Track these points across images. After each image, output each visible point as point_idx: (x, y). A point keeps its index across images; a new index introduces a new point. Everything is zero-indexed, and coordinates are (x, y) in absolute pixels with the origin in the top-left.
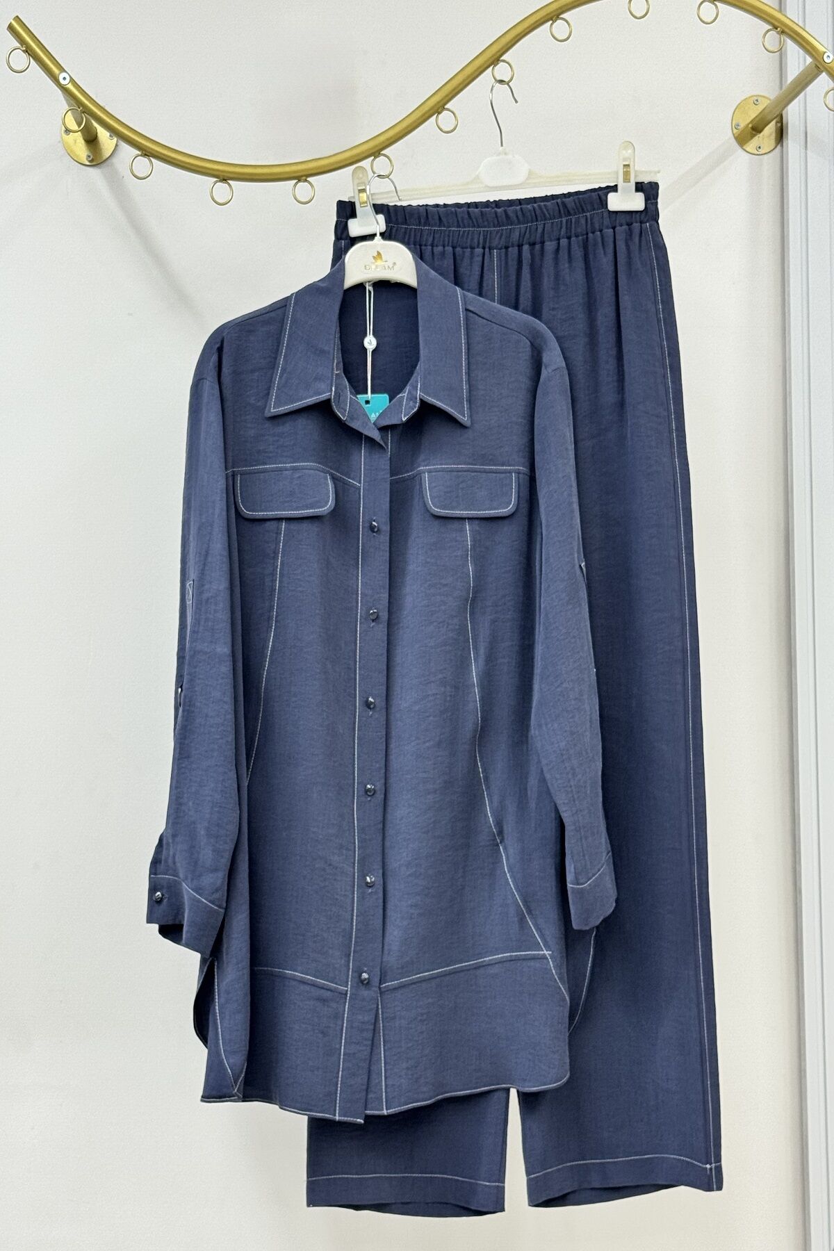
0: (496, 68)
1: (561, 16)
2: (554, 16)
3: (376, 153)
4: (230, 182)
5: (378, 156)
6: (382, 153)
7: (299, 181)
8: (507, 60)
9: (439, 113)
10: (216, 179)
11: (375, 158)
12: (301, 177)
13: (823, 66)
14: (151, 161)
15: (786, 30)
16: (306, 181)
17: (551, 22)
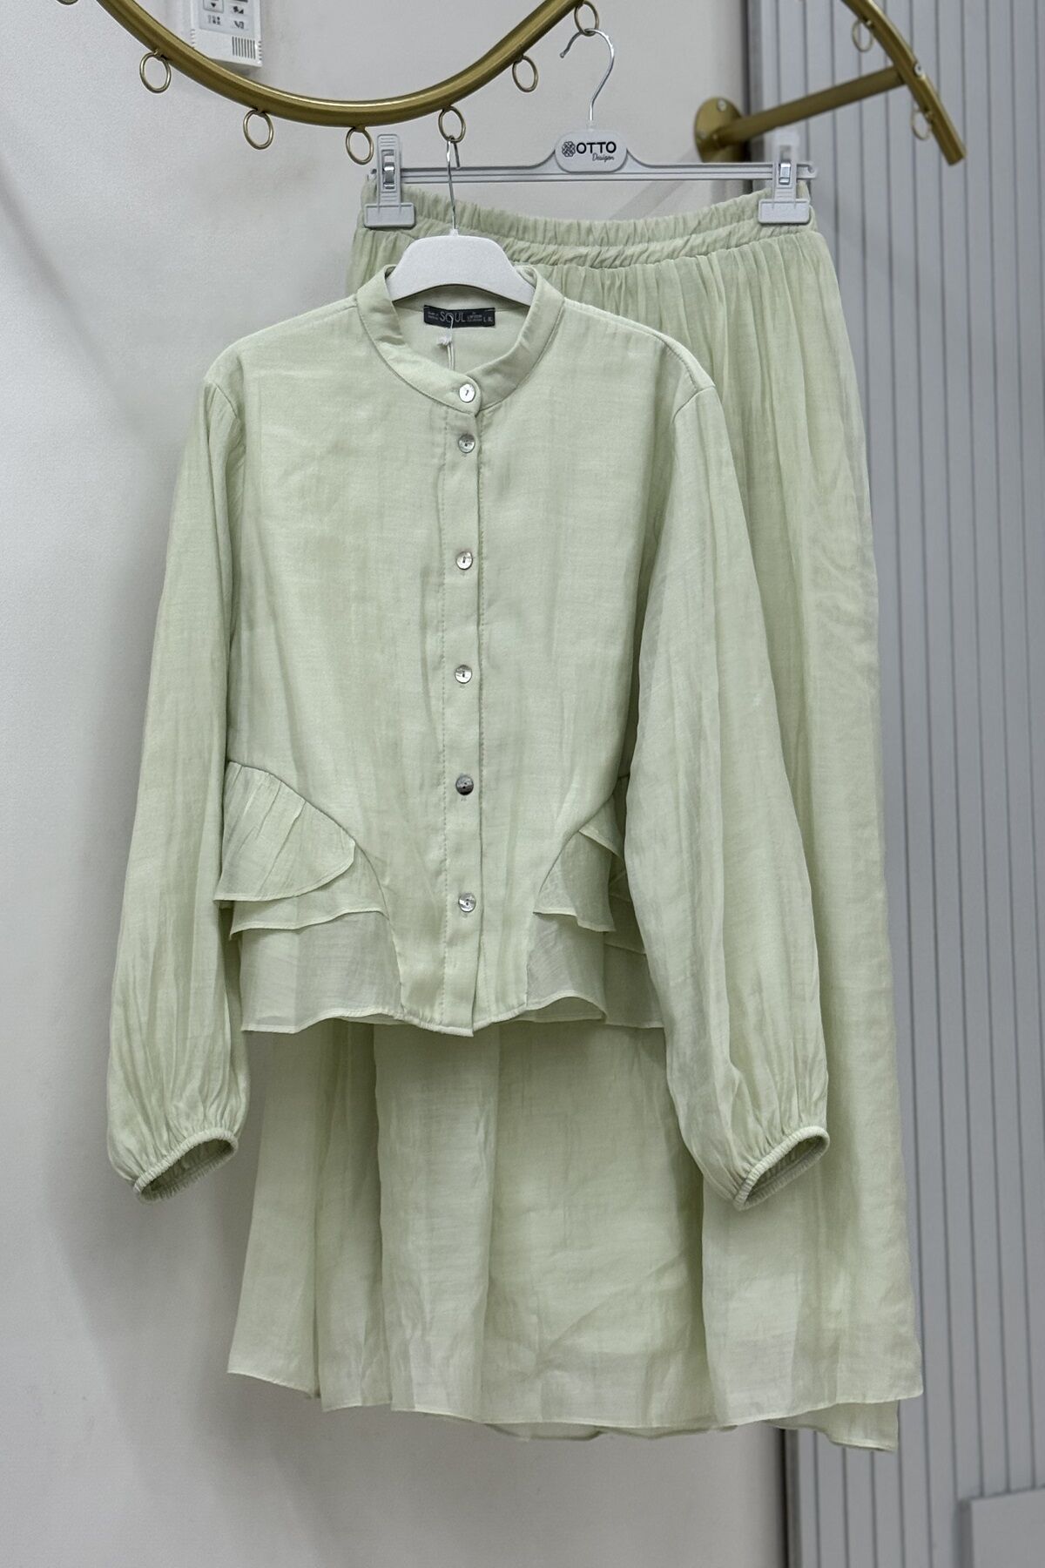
3: (445, 104)
4: (269, 115)
5: (448, 111)
6: (454, 105)
7: (354, 129)
9: (520, 61)
10: (251, 109)
11: (444, 112)
13: (907, 75)
14: (167, 68)
15: (877, 24)
16: (363, 130)
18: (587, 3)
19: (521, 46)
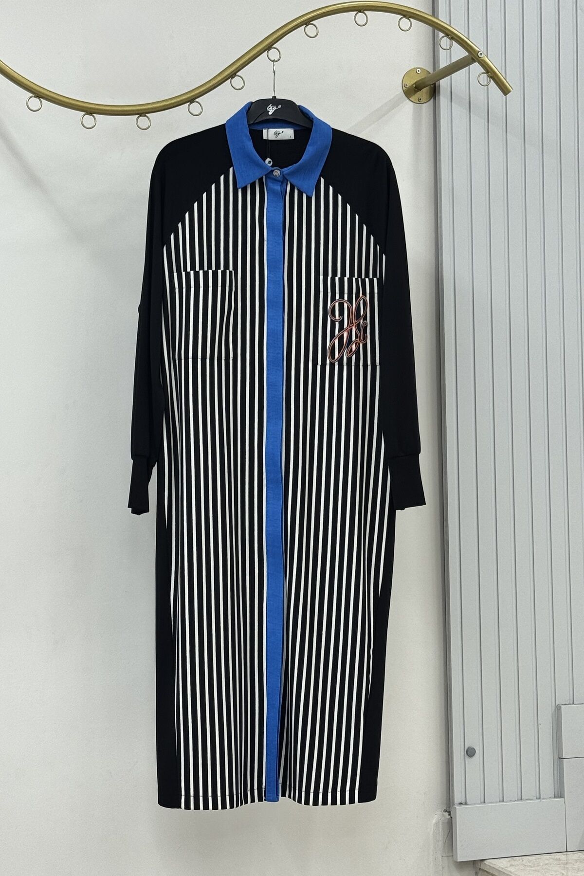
0: (269, 52)
1: (313, 22)
2: (307, 23)
3: (191, 101)
4: (94, 115)
5: (193, 103)
6: (196, 100)
7: (140, 116)
8: (277, 47)
12: (141, 113)
13: (477, 58)
14: (40, 101)
16: (145, 116)
18: (274, 48)
19: (233, 71)
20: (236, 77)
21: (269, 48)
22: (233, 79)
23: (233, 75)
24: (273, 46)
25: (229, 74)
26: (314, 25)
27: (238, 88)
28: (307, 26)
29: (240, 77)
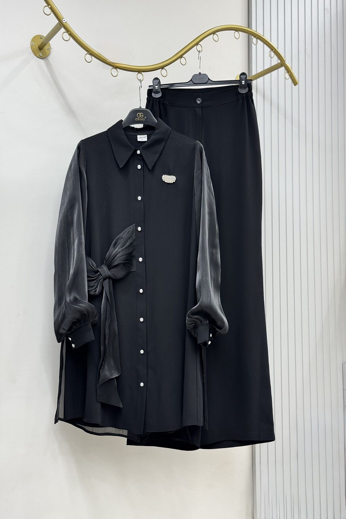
0: (198, 46)
1: (216, 33)
2: (214, 33)
4: (117, 69)
6: (164, 68)
8: (201, 45)
9: (181, 58)
10: (113, 67)
11: (162, 69)
12: (139, 71)
13: (284, 64)
14: (91, 57)
15: (276, 51)
16: (141, 73)
17: (213, 35)
18: (200, 44)
19: (182, 54)
20: (183, 58)
21: (197, 44)
22: (181, 59)
23: (181, 57)
24: (199, 43)
25: (179, 56)
26: (217, 35)
27: (184, 64)
28: (214, 34)
29: (185, 59)
